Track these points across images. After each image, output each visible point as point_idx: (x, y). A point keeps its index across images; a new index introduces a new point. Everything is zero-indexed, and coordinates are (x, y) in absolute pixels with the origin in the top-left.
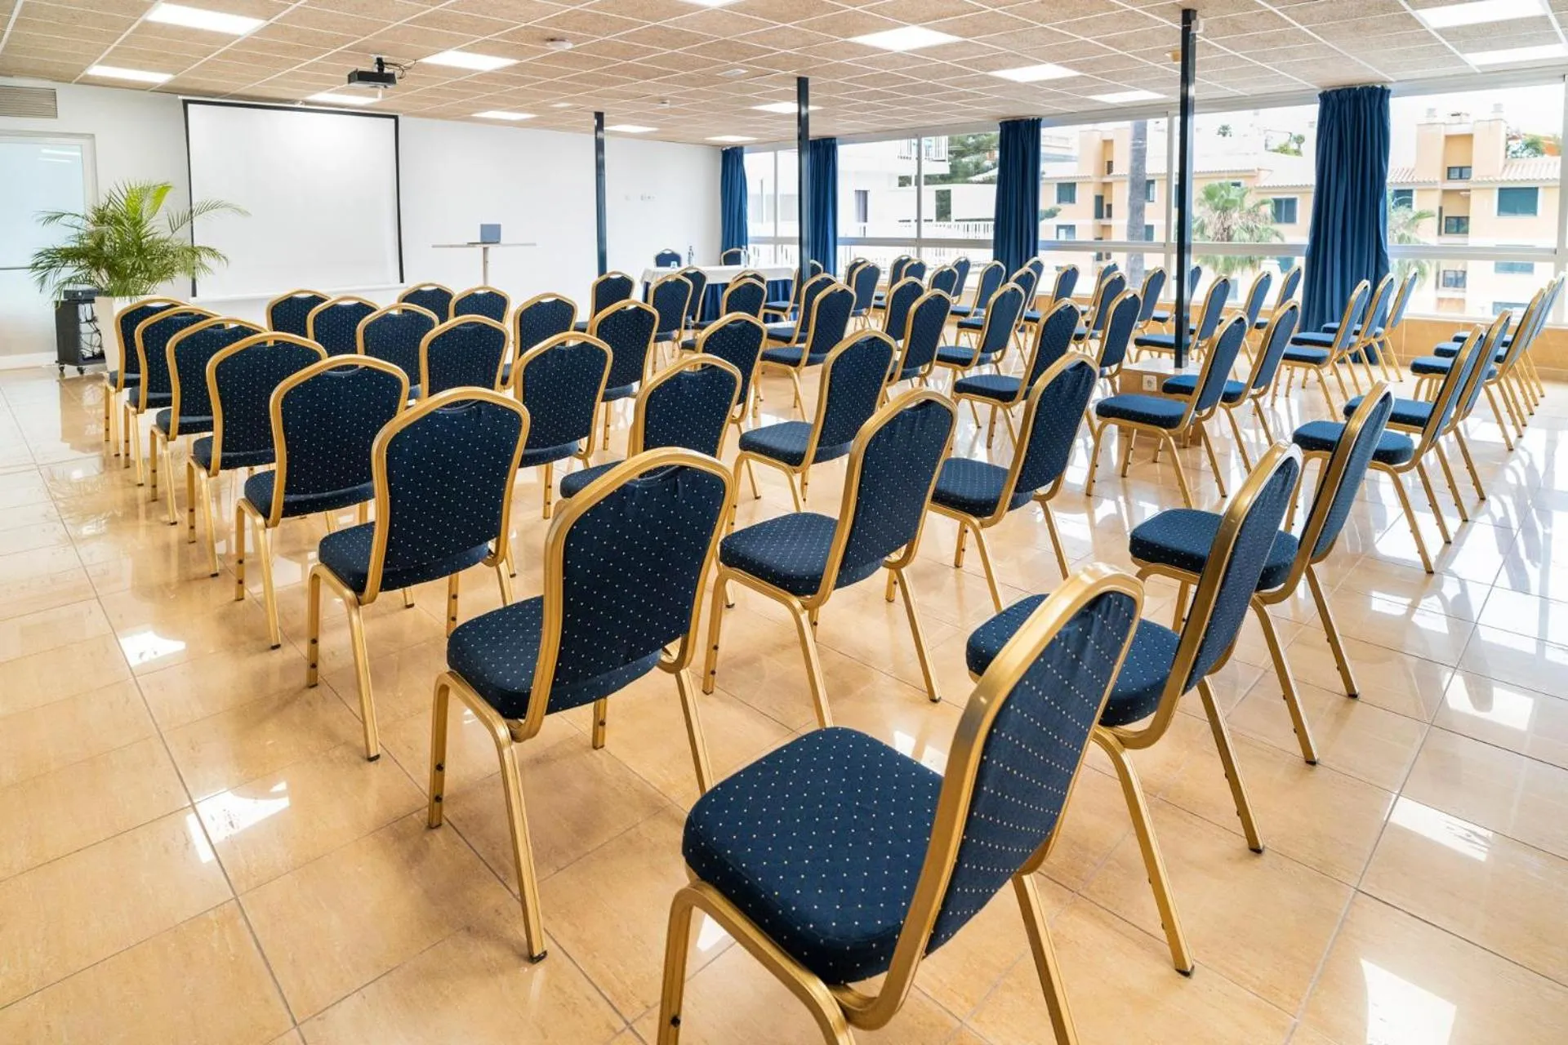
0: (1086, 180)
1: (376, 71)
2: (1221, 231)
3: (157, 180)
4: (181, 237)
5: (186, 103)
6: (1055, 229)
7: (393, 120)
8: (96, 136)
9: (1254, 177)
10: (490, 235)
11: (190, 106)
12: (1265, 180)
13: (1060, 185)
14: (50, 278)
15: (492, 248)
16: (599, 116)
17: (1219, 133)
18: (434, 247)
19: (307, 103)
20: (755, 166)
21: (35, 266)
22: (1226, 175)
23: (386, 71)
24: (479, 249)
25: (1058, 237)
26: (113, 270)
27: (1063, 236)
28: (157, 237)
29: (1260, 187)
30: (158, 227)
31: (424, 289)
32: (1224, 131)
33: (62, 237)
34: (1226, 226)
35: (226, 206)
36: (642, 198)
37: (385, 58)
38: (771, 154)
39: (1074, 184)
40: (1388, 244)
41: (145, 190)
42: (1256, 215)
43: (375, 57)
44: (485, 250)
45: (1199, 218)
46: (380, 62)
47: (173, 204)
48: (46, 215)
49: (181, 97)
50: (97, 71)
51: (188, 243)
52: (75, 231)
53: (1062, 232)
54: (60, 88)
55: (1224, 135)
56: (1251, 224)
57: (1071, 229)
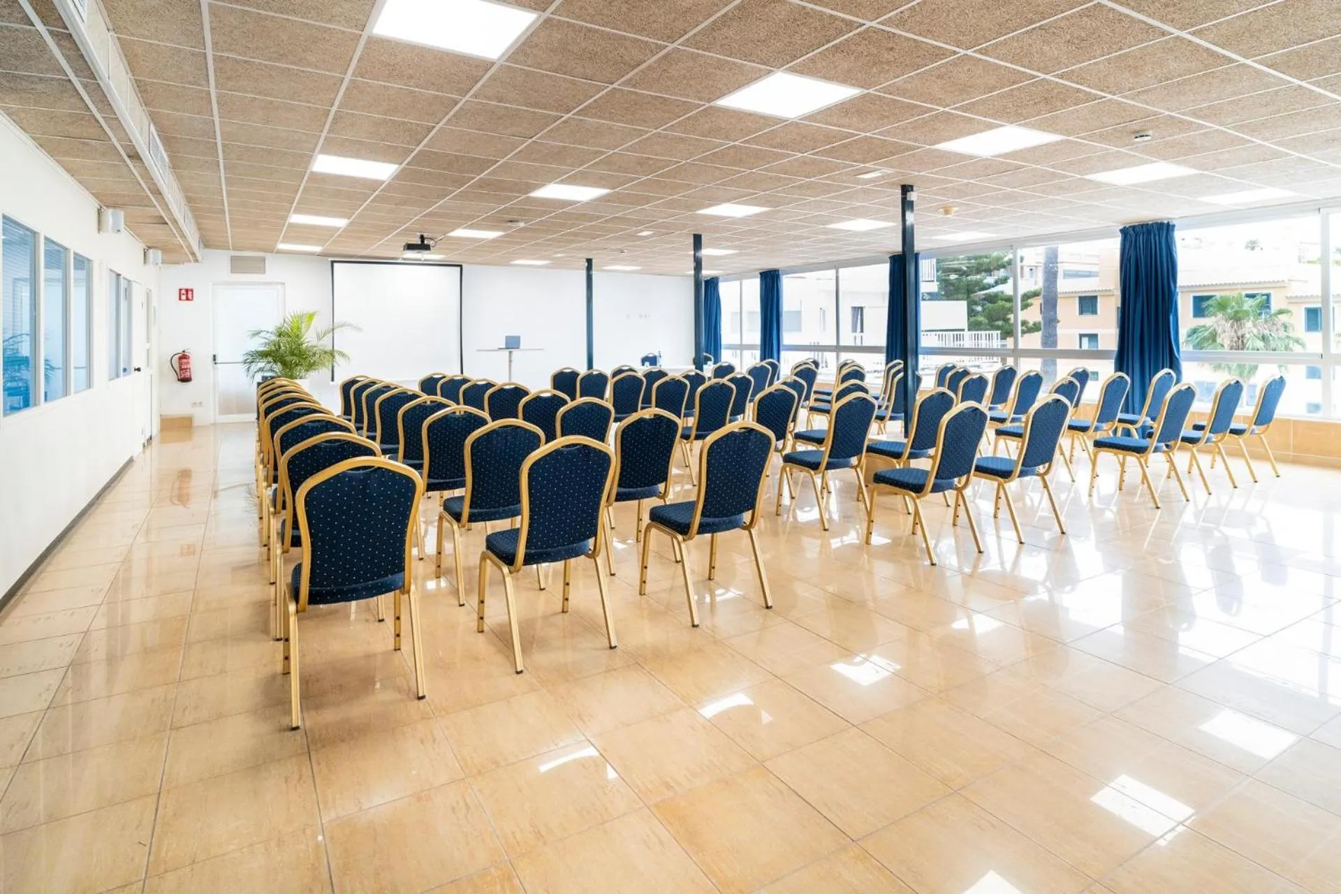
0: (1107, 294)
1: (420, 243)
2: (1236, 339)
3: (309, 309)
4: (326, 343)
5: (333, 262)
6: (1078, 338)
7: (459, 268)
8: (286, 284)
9: (1285, 287)
10: (512, 344)
11: (335, 264)
12: (1296, 290)
13: (1081, 299)
14: (252, 368)
15: (515, 352)
16: (589, 261)
17: (1247, 247)
18: (478, 351)
19: (405, 259)
20: (727, 292)
21: (245, 362)
22: (1239, 287)
23: (426, 242)
24: (507, 352)
25: (1081, 347)
26: (284, 364)
27: (1086, 344)
28: (310, 344)
29: (1291, 297)
30: (309, 339)
31: (435, 376)
32: (1252, 246)
33: (257, 345)
34: (1240, 334)
35: (349, 325)
36: (641, 316)
37: (426, 235)
38: (738, 283)
39: (1096, 297)
40: (1182, 349)
41: (301, 317)
42: (1274, 324)
43: (419, 234)
44: (510, 352)
45: (1210, 327)
46: (422, 238)
47: (319, 324)
48: (251, 333)
49: (330, 259)
50: (281, 246)
51: (329, 348)
52: (266, 341)
53: (1085, 340)
54: (268, 256)
55: (1253, 249)
56: (1266, 332)
57: (1093, 337)
